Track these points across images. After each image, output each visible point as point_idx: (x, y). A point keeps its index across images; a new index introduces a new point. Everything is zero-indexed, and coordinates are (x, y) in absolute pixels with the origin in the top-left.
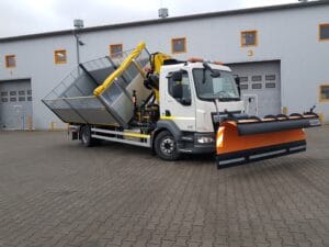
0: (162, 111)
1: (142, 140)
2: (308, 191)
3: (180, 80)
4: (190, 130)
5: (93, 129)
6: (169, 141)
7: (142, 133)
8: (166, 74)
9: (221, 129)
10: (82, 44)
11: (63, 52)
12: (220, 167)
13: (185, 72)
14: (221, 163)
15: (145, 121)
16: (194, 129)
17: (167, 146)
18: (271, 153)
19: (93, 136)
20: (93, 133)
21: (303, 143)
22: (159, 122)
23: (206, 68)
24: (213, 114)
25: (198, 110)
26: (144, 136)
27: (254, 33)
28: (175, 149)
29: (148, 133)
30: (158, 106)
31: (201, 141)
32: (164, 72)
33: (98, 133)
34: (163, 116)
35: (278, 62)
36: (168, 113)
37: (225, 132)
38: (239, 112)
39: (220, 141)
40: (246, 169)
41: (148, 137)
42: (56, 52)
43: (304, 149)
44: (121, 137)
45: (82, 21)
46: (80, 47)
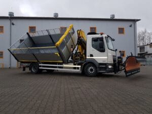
1: (75, 68)
4: (104, 62)
5: (40, 65)
6: (92, 68)
10: (13, 24)
11: (2, 27)
16: (106, 62)
17: (91, 70)
19: (40, 68)
21: (139, 69)
23: (108, 36)
27: (95, 28)
31: (110, 67)
36: (91, 56)
41: (80, 66)
43: (139, 72)
45: (13, 13)
46: (12, 26)
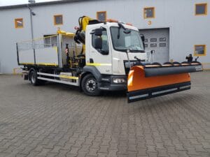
0: (87, 59)
1: (73, 81)
2: (199, 121)
3: (100, 35)
4: (107, 73)
5: (38, 73)
6: (92, 81)
7: (73, 75)
8: (91, 31)
9: (131, 72)
10: (34, 15)
11: (21, 20)
12: (130, 101)
13: (105, 29)
14: (131, 98)
15: (75, 67)
16: (110, 73)
17: (91, 85)
18: (161, 92)
19: (39, 78)
20: (38, 76)
21: (189, 83)
22: (85, 67)
23: (120, 26)
24: (125, 62)
25: (114, 59)
26: (74, 78)
27: (152, 9)
28: (97, 87)
29: (77, 75)
30: (84, 56)
31: (116, 81)
32: (89, 29)
33: (42, 76)
34: (88, 63)
35: (168, 29)
36: (92, 61)
37: (134, 74)
38: (144, 61)
39: (130, 81)
40: (149, 102)
41: (77, 78)
42: (16, 20)
43: (189, 88)
44: (58, 79)
46: (33, 16)
